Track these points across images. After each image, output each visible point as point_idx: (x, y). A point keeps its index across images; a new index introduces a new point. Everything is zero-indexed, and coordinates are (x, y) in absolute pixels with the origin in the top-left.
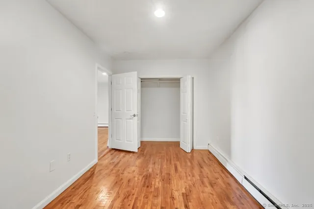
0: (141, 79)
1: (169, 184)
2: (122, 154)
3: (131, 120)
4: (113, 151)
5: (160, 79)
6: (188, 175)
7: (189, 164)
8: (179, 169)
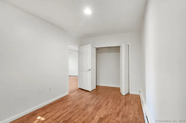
0: (96, 48)
1: (97, 111)
2: (84, 92)
3: (88, 73)
4: (80, 89)
5: (109, 48)
6: (112, 108)
7: (118, 102)
8: (110, 104)
